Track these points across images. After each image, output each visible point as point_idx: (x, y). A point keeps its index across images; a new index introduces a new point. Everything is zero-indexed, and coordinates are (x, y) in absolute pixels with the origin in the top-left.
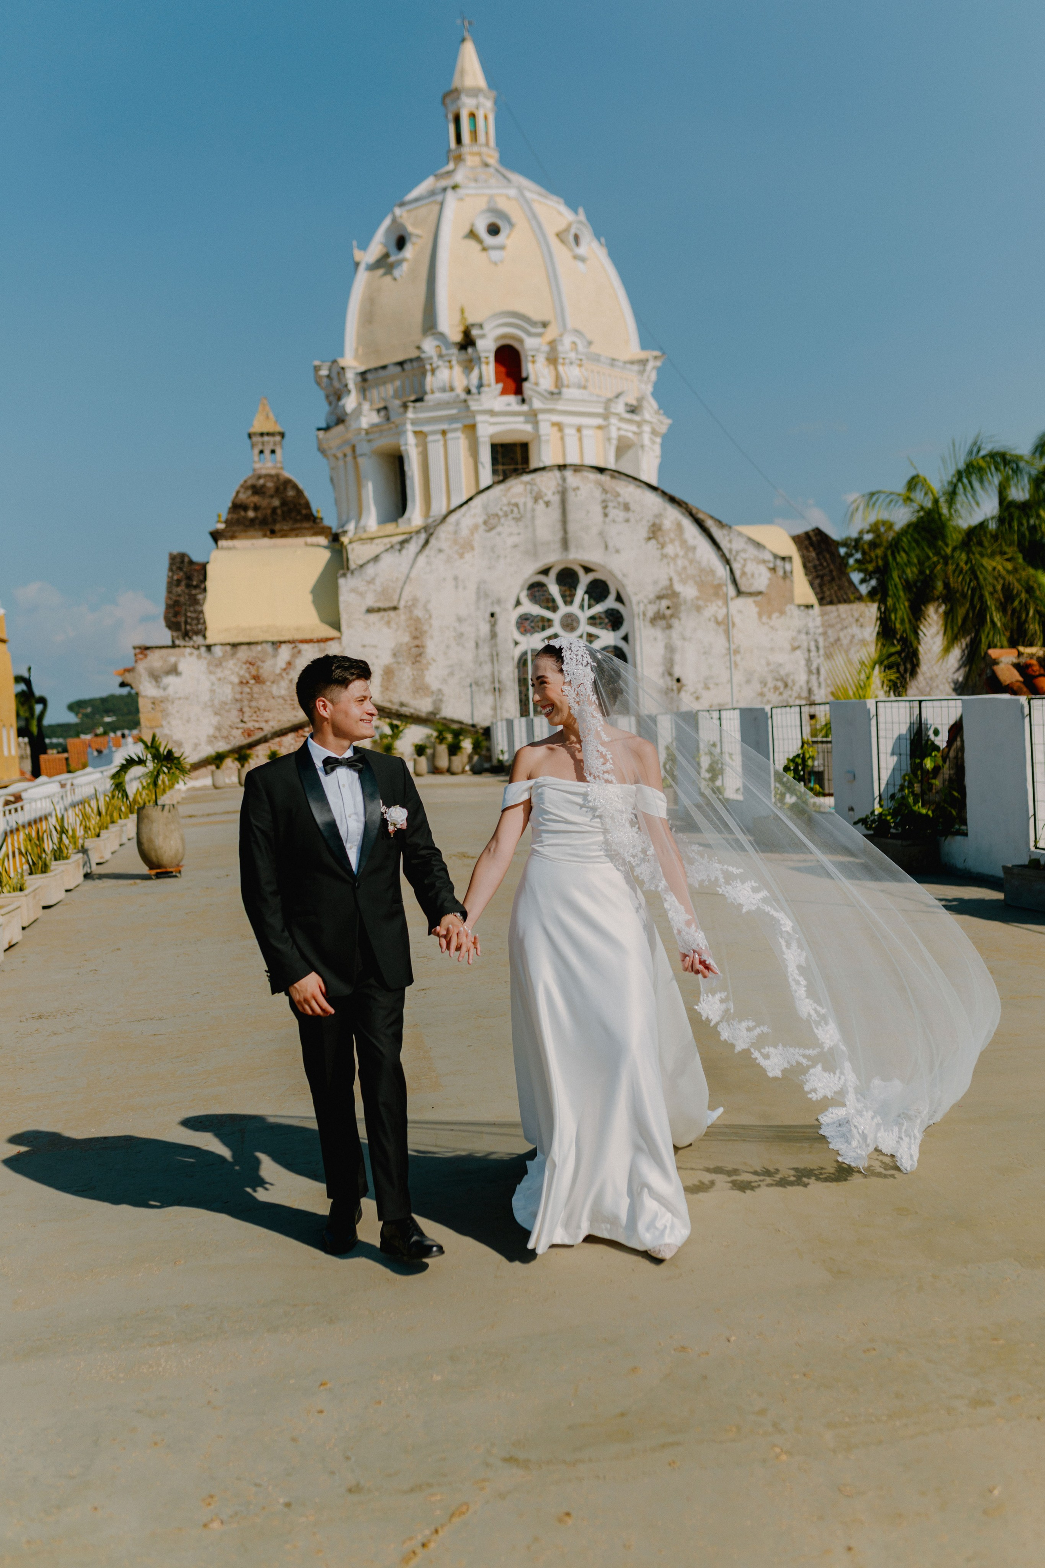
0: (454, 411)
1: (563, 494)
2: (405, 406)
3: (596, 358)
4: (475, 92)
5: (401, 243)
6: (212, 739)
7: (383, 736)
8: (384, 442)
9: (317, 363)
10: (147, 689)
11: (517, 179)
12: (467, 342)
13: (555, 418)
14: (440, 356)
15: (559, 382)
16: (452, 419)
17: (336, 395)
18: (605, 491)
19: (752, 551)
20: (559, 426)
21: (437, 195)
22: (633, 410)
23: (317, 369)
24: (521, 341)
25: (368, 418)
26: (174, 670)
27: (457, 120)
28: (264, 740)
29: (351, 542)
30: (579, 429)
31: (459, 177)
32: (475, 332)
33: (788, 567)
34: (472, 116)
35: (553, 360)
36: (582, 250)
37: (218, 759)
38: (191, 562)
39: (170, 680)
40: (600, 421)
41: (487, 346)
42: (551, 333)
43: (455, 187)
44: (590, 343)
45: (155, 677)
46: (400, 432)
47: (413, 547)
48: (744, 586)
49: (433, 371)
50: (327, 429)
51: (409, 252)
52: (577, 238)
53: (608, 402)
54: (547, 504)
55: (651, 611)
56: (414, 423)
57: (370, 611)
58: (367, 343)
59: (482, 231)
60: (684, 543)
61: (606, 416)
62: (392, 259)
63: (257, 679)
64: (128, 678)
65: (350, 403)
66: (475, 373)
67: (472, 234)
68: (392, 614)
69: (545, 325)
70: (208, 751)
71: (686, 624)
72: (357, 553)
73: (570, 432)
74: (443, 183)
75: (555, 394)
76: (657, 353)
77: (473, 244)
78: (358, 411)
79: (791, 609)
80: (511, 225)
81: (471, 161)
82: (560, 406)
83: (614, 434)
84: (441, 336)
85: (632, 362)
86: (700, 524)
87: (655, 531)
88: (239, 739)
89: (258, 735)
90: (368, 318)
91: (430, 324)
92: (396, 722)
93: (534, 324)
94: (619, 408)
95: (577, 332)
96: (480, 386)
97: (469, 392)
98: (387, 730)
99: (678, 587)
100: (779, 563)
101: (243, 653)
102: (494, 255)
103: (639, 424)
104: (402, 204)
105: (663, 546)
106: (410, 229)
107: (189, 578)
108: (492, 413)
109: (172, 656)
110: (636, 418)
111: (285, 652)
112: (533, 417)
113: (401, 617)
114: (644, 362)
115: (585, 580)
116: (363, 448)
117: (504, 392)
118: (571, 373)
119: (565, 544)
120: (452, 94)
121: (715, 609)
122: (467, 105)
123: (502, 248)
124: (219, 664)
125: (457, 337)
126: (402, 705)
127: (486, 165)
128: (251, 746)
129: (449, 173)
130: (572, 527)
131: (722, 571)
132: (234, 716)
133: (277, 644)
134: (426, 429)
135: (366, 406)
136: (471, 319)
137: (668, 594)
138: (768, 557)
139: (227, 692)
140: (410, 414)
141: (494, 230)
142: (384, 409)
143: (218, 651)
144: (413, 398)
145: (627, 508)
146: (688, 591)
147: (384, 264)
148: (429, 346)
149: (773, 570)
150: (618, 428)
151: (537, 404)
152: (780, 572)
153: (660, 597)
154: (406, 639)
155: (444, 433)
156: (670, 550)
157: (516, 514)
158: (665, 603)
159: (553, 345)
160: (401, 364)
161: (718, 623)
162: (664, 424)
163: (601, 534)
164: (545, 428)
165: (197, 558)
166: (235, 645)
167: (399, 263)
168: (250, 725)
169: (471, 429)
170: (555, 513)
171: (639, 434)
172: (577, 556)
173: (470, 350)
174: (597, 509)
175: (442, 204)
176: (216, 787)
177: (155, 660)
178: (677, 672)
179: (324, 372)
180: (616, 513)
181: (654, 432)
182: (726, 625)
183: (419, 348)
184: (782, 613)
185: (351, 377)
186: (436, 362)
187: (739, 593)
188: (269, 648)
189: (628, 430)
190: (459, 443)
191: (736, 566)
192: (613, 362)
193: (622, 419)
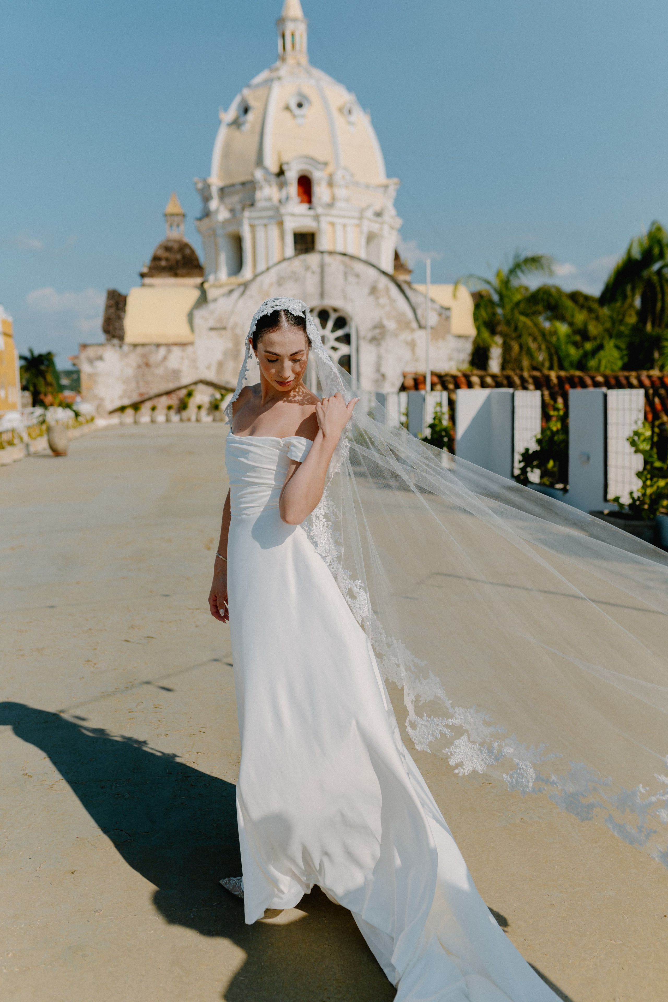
0: (270, 213)
1: (322, 267)
2: (243, 209)
3: (356, 184)
4: (295, 20)
5: (246, 110)
6: (121, 397)
7: (216, 400)
8: (232, 229)
9: (196, 179)
10: (86, 368)
11: (317, 73)
12: (281, 173)
13: (330, 219)
14: (266, 180)
15: (334, 198)
16: (270, 218)
17: (207, 199)
18: (346, 266)
19: (429, 304)
20: (333, 224)
21: (268, 82)
22: (378, 214)
23: (196, 184)
24: (311, 173)
25: (223, 215)
26: (100, 358)
27: (283, 36)
28: (150, 399)
29: (210, 287)
30: (344, 226)
31: (283, 71)
32: (285, 167)
33: (448, 313)
34: (293, 35)
35: (331, 184)
36: (353, 118)
37: (122, 409)
38: (120, 295)
39: (99, 364)
40: (356, 222)
41: (292, 175)
42: (330, 169)
43: (279, 78)
44: (352, 175)
45: (91, 361)
46: (240, 223)
47: (236, 294)
48: (423, 322)
49: (261, 188)
50: (200, 219)
51: (251, 116)
52: (350, 112)
53: (362, 211)
54: (313, 272)
55: (369, 335)
56: (250, 218)
57: (212, 329)
58: (225, 170)
59: (293, 105)
60: (390, 298)
61: (361, 218)
62: (242, 119)
63: (147, 365)
64: (76, 361)
65: (214, 204)
66: (284, 192)
67: (287, 108)
68: (223, 332)
69: (326, 164)
70: (118, 404)
71: (389, 343)
72: (212, 293)
73: (339, 228)
74: (274, 75)
75: (331, 205)
76: (395, 180)
77: (287, 114)
78: (217, 211)
79: (450, 338)
80: (310, 102)
81: (291, 61)
82: (333, 212)
83: (365, 229)
84: (266, 169)
85: (380, 186)
86: (399, 286)
87: (373, 290)
88: (136, 398)
89: (146, 396)
90: (226, 154)
91: (260, 161)
92: (223, 392)
93: (319, 163)
94: (369, 214)
95: (346, 169)
96: (287, 198)
97: (280, 201)
98: (218, 396)
99: (386, 323)
100: (444, 311)
101: (139, 350)
102: (300, 121)
103: (382, 223)
104: (248, 86)
105: (377, 298)
106: (252, 103)
107: (117, 304)
108: (293, 215)
109: (100, 351)
110: (379, 219)
111: (162, 351)
112: (317, 218)
113: (228, 334)
114: (386, 187)
115: (333, 317)
116: (220, 232)
117: (302, 202)
118: (341, 192)
119: (322, 295)
120: (281, 21)
121: (406, 336)
122: (290, 27)
123: (303, 116)
124: (126, 355)
125: (275, 169)
126: (227, 382)
127: (299, 64)
128: (143, 402)
129: (277, 69)
130: (327, 286)
131: (410, 314)
132: (133, 385)
133: (158, 346)
134: (256, 222)
135: (222, 208)
136: (285, 159)
137: (380, 326)
138: (437, 307)
139: (130, 372)
140: (247, 214)
141: (300, 105)
142: (232, 211)
143: (126, 348)
144: (248, 202)
145: (358, 276)
146: (391, 325)
147: (236, 124)
148: (259, 174)
149: (440, 315)
150: (369, 225)
151: (320, 210)
152: (444, 316)
153: (375, 327)
154: (230, 345)
155: (265, 226)
156: (383, 301)
157: (295, 277)
158: (377, 331)
159: (331, 176)
160: (243, 184)
161: (407, 343)
162: (398, 223)
163: (344, 291)
164: (324, 225)
165: (122, 291)
166: (135, 346)
167: (243, 124)
168: (143, 390)
169: (281, 224)
170: (317, 278)
171: (381, 229)
172: (330, 302)
173: (282, 178)
174: (340, 277)
175: (270, 89)
176: (121, 424)
177: (91, 352)
178: (383, 370)
179: (200, 185)
180: (352, 279)
181: (392, 228)
182: (412, 345)
183: (252, 175)
184: (444, 338)
185: (214, 191)
186: (263, 183)
187: (420, 327)
188: (153, 348)
189: (375, 227)
190: (274, 231)
191: (419, 312)
192: (367, 186)
193: (370, 220)
